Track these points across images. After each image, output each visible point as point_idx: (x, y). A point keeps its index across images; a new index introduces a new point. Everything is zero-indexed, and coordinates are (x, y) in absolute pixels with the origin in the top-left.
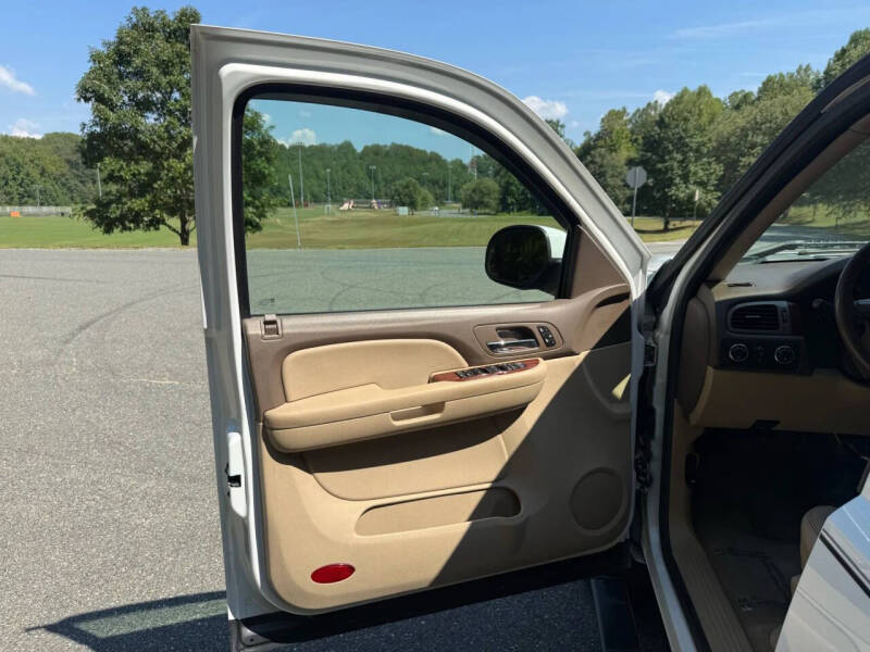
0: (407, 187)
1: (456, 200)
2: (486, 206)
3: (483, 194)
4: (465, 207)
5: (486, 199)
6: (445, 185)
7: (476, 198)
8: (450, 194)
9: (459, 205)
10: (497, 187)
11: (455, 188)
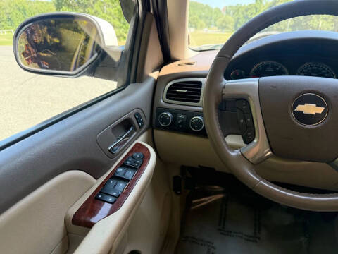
0: (194, 19)
1: (216, 25)
2: (228, 28)
3: (227, 23)
4: (219, 28)
5: (228, 25)
6: (211, 19)
7: (224, 24)
8: (213, 23)
9: (216, 28)
10: (233, 20)
11: (215, 20)
